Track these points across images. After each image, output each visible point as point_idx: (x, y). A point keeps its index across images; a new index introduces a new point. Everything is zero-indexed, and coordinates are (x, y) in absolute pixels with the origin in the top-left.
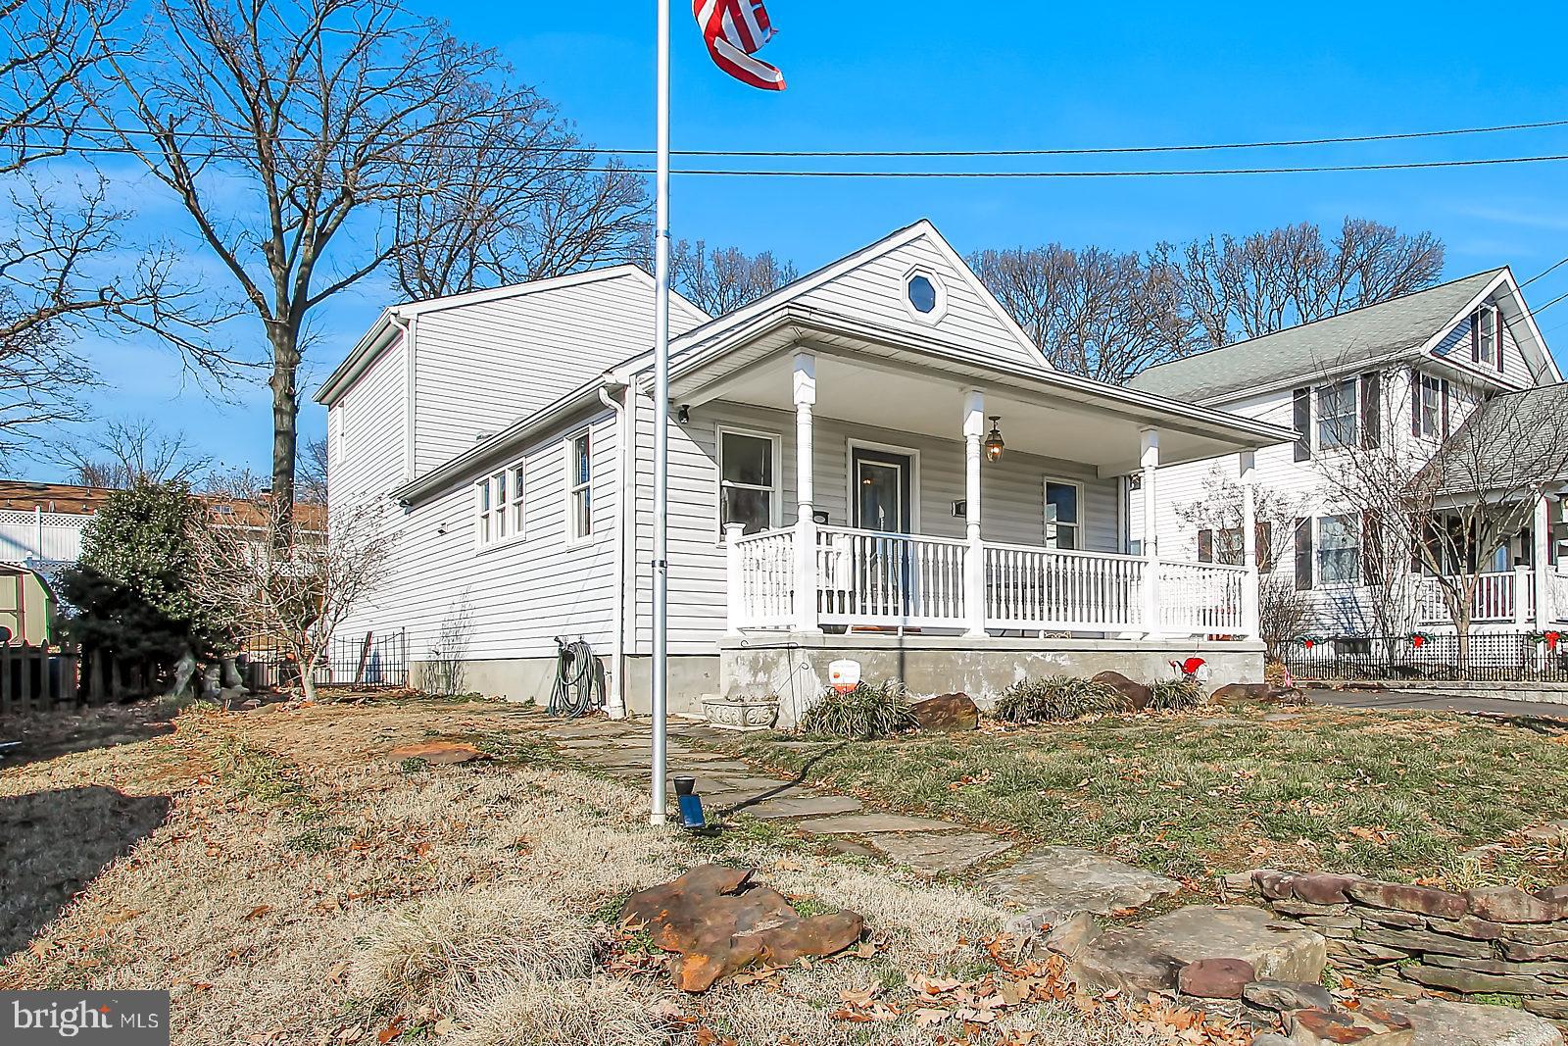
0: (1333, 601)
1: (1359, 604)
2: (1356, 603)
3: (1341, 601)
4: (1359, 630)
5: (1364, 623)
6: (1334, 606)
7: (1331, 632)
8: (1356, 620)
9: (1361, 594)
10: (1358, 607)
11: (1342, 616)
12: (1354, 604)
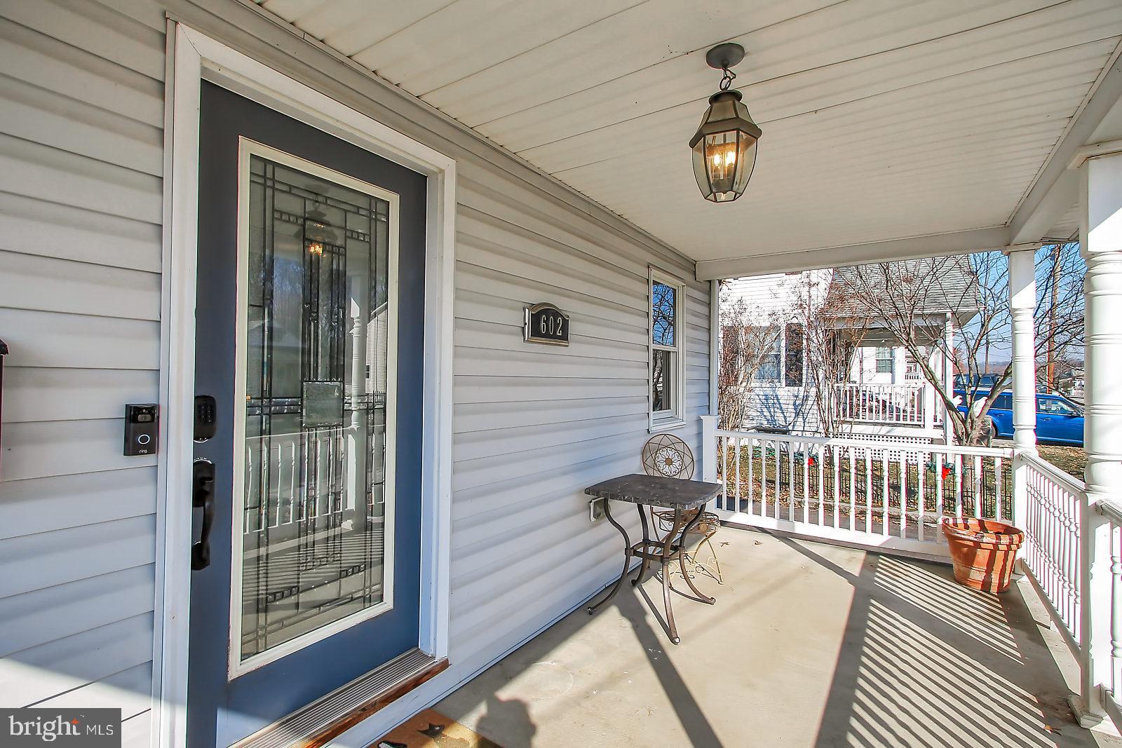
0: (757, 397)
1: (781, 401)
2: (778, 399)
3: (764, 397)
4: (780, 423)
5: (785, 417)
6: (758, 401)
7: (754, 422)
8: (778, 415)
9: (783, 393)
10: (780, 404)
11: (765, 410)
12: (776, 401)
